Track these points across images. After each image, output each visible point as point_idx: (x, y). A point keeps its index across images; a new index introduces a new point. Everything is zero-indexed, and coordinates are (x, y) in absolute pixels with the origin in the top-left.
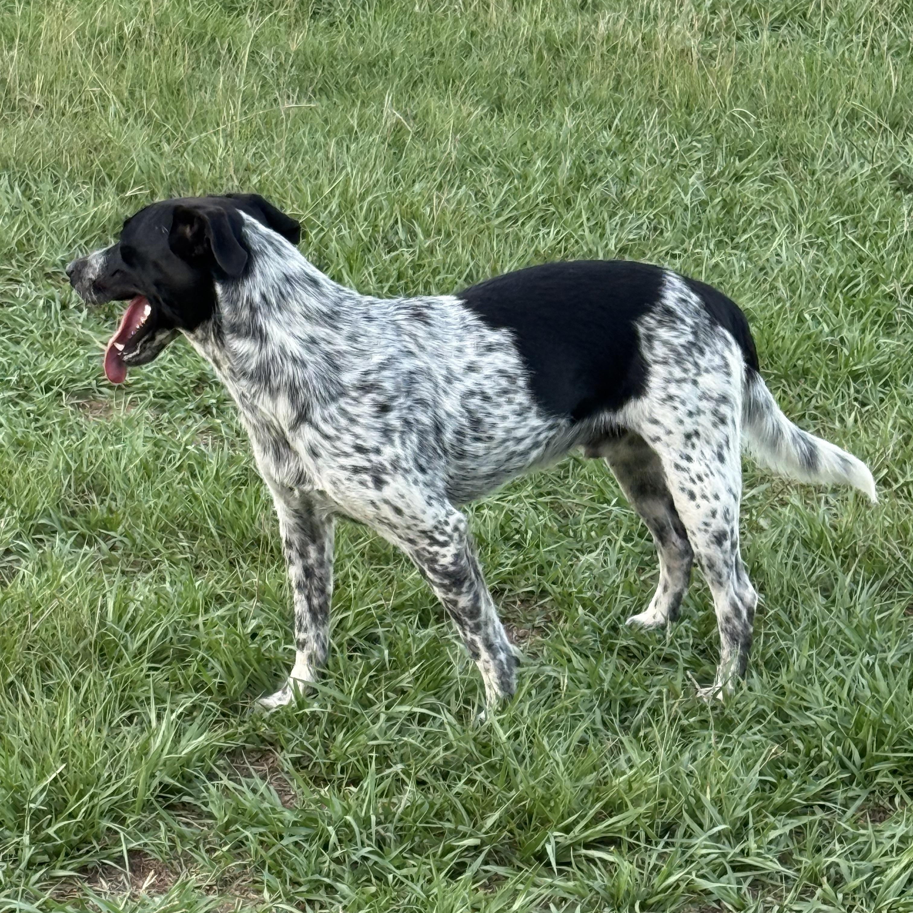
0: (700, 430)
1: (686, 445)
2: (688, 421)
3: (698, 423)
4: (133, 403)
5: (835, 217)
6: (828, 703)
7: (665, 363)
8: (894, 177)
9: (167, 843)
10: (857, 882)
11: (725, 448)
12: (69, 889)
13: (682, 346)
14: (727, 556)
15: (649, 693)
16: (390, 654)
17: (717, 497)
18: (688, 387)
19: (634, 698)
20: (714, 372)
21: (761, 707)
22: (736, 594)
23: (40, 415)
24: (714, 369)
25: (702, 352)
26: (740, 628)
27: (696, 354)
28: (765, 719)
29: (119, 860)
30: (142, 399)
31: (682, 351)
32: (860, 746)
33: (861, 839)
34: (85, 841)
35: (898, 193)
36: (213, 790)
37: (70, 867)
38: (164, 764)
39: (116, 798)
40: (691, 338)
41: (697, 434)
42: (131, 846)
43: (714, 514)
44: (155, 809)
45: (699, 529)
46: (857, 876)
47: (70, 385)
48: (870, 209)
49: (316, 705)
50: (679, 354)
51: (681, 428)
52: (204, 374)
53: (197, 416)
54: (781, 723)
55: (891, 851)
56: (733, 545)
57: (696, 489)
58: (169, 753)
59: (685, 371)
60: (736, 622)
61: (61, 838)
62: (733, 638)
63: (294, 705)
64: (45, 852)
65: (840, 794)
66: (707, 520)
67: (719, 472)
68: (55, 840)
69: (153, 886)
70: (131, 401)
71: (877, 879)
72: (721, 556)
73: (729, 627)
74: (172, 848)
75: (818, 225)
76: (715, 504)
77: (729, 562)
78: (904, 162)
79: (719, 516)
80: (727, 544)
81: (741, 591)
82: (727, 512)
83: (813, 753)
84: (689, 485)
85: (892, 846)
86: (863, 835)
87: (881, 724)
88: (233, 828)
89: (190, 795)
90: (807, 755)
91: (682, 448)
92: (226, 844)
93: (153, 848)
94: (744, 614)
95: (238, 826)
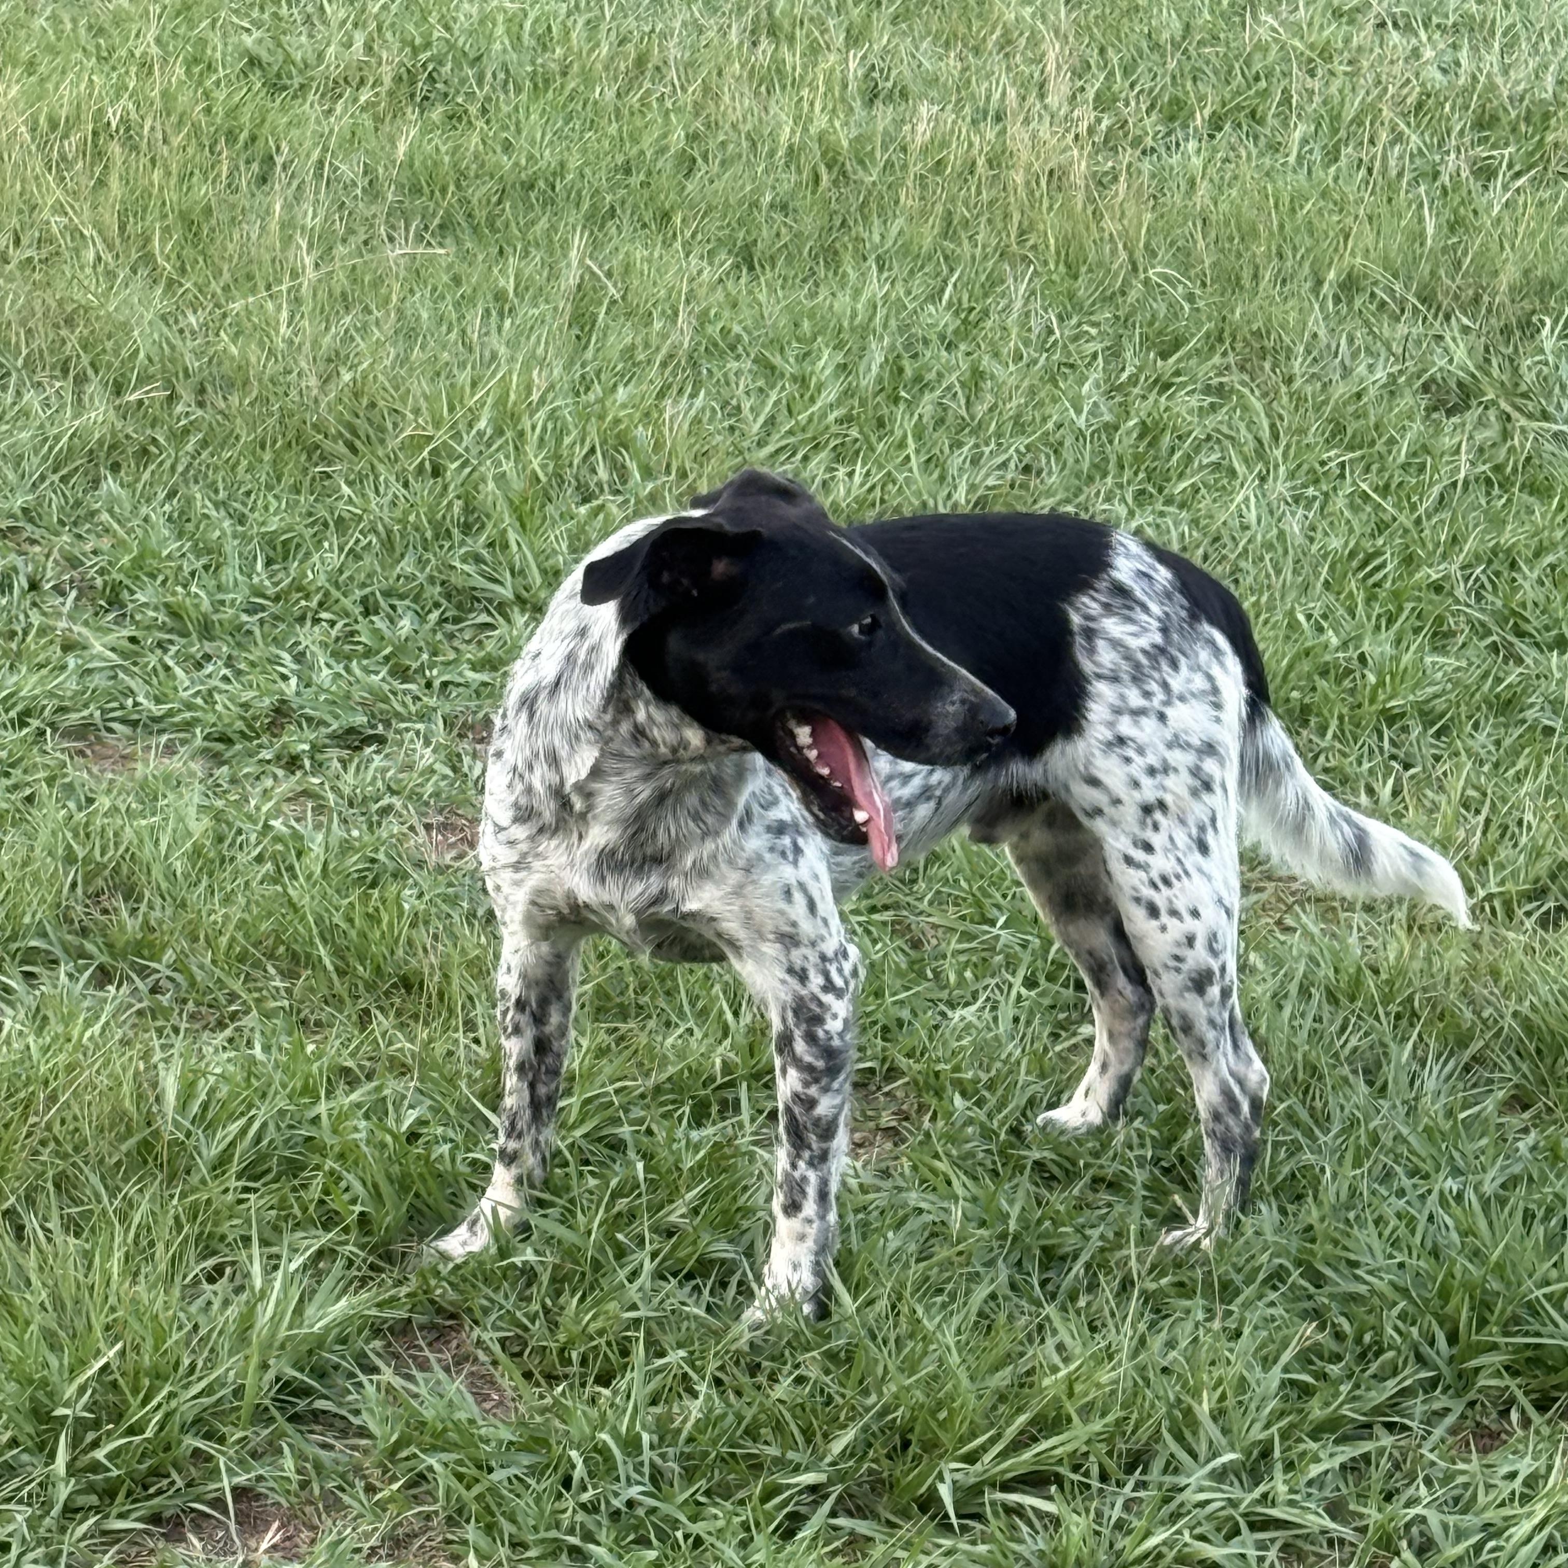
0: (1169, 799)
1: (1143, 824)
2: (1146, 782)
3: (1164, 788)
4: (170, 750)
5: (1332, 453)
6: (1391, 1257)
7: (1114, 679)
8: (1426, 388)
9: (294, 1477)
10: (1460, 1549)
11: (1210, 830)
12: (134, 1551)
13: (1144, 652)
14: (1214, 1013)
15: (1087, 1238)
16: (647, 1170)
17: (1195, 914)
18: (1149, 724)
19: (1060, 1246)
20: (1193, 701)
21: (1277, 1261)
22: (1232, 1074)
23: (12, 765)
24: (1193, 695)
25: (1174, 665)
26: (1237, 1130)
27: (1165, 667)
28: (1284, 1282)
29: (218, 1503)
30: (184, 742)
31: (1144, 661)
32: (1448, 1325)
33: (1460, 1479)
34: (157, 1473)
35: (1435, 416)
36: (370, 1390)
37: (135, 1515)
38: (282, 1347)
39: (205, 1401)
40: (1158, 638)
41: (1162, 805)
42: (236, 1480)
43: (1190, 941)
44: (272, 1420)
45: (1166, 966)
46: (1458, 1538)
47: (58, 718)
48: (1392, 441)
49: (529, 1250)
50: (1137, 666)
51: (1136, 794)
52: (283, 702)
53: (280, 773)
54: (1312, 1289)
55: (1512, 1500)
56: (1226, 993)
57: (1160, 899)
58: (290, 1328)
59: (1147, 695)
60: (1231, 1121)
61: (117, 1467)
62: (1226, 1147)
63: (493, 1250)
64: (90, 1488)
65: (1418, 1406)
66: (1178, 952)
67: (1200, 870)
68: (108, 1470)
69: (274, 1547)
70: (166, 746)
71: (1491, 1544)
72: (1204, 1012)
73: (1219, 1128)
74: (304, 1485)
75: (1305, 467)
76: (1191, 924)
77: (1218, 1021)
78: (1442, 363)
79: (1200, 943)
80: (1214, 991)
81: (1240, 1068)
82: (1213, 938)
83: (1367, 1338)
84: (1147, 892)
85: (1513, 1493)
86: (1463, 1472)
87: (1485, 1291)
88: (404, 1454)
89: (327, 1398)
90: (1359, 1340)
91: (1136, 830)
92: (394, 1478)
93: (272, 1484)
94: (1245, 1107)
95: (413, 1449)
